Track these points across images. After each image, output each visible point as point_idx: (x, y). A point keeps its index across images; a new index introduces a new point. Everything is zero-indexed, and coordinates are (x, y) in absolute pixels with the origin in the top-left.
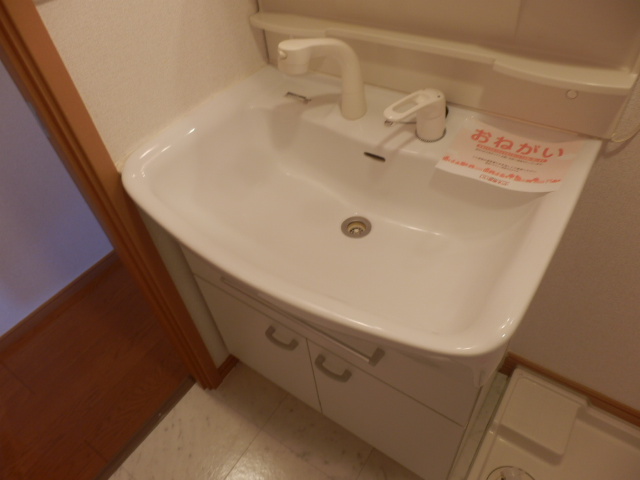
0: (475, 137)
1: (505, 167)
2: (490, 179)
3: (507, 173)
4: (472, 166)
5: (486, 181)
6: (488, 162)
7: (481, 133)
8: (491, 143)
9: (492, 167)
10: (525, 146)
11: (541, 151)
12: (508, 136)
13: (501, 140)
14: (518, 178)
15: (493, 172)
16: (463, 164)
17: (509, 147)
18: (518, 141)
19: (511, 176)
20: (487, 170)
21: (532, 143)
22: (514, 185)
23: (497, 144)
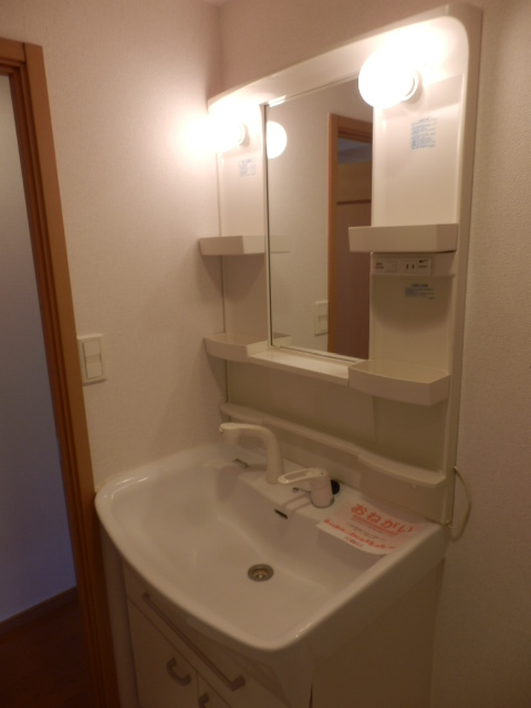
0: (354, 510)
1: (367, 534)
2: (352, 541)
3: (366, 538)
4: (343, 530)
5: (348, 542)
6: (356, 529)
7: (360, 507)
8: (364, 517)
9: (357, 533)
10: (389, 522)
11: (398, 527)
12: (379, 513)
13: (373, 514)
14: (372, 544)
15: (356, 536)
16: (337, 527)
17: (376, 521)
18: (385, 517)
19: (368, 541)
20: (352, 534)
21: (394, 521)
22: (366, 548)
23: (369, 517)
